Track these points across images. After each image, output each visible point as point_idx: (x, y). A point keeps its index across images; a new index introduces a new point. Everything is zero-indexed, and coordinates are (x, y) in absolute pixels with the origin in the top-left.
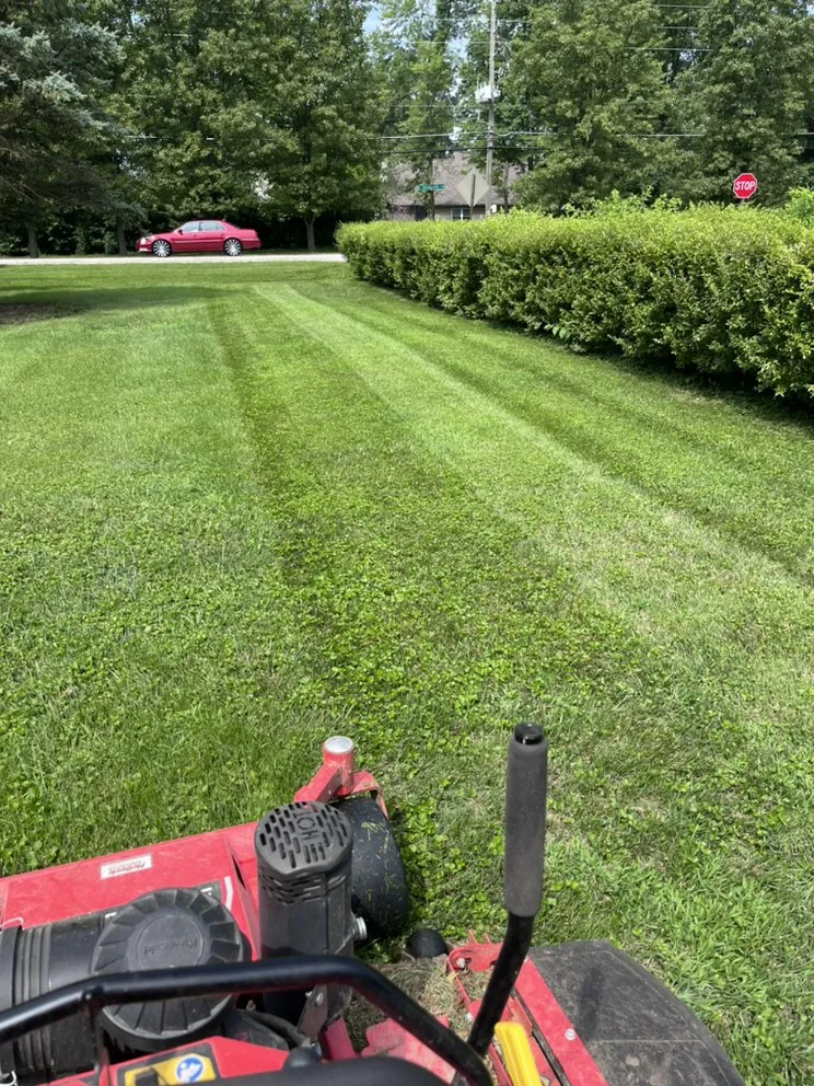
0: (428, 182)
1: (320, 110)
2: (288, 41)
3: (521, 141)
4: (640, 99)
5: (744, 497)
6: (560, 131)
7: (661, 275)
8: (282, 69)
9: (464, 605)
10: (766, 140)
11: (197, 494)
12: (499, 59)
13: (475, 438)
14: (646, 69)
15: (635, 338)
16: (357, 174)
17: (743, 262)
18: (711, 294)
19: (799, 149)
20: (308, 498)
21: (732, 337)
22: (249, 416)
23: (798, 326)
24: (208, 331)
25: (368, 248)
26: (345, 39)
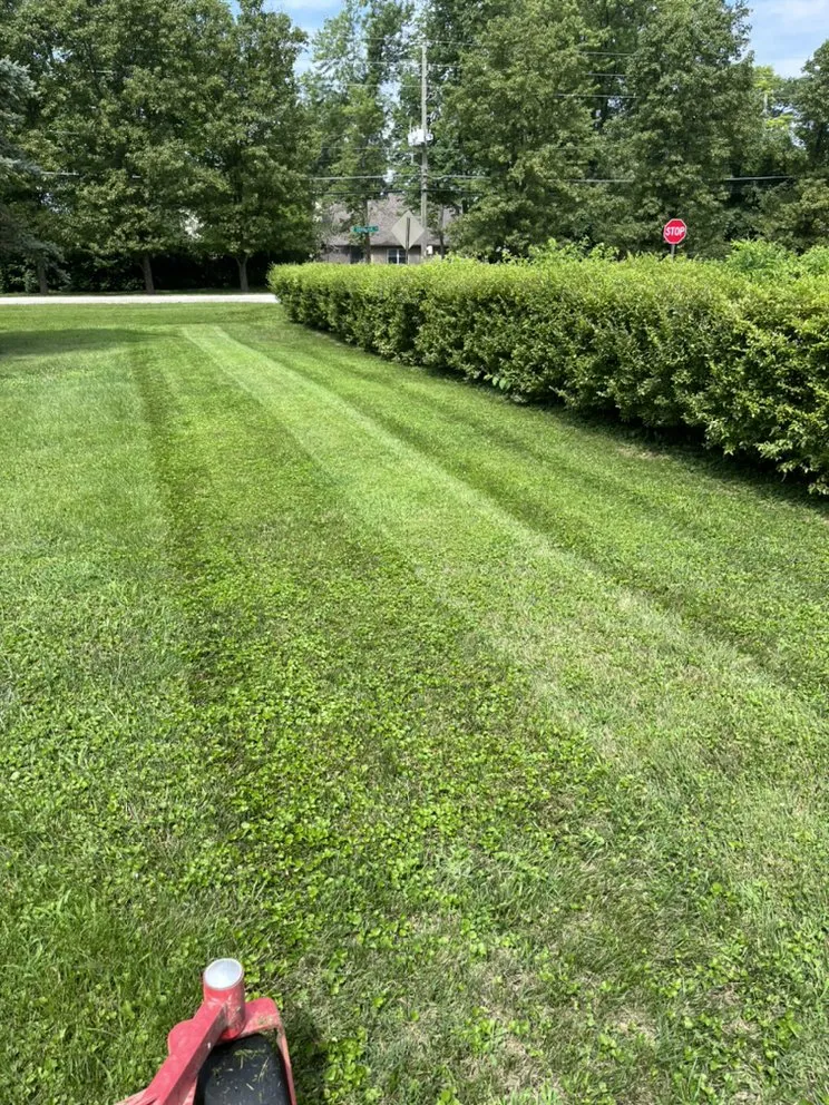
0: (363, 223)
1: (251, 150)
2: (216, 80)
3: (455, 184)
4: (569, 145)
5: (703, 573)
6: (493, 175)
7: (603, 327)
8: (210, 108)
9: (403, 724)
10: (693, 186)
11: (96, 582)
12: (430, 104)
13: (414, 504)
14: (577, 115)
15: (577, 390)
16: (290, 214)
17: (685, 317)
18: (654, 347)
19: (725, 195)
20: (225, 583)
21: (678, 392)
22: (165, 481)
23: (745, 384)
24: (127, 380)
25: (301, 290)
26: (275, 80)
